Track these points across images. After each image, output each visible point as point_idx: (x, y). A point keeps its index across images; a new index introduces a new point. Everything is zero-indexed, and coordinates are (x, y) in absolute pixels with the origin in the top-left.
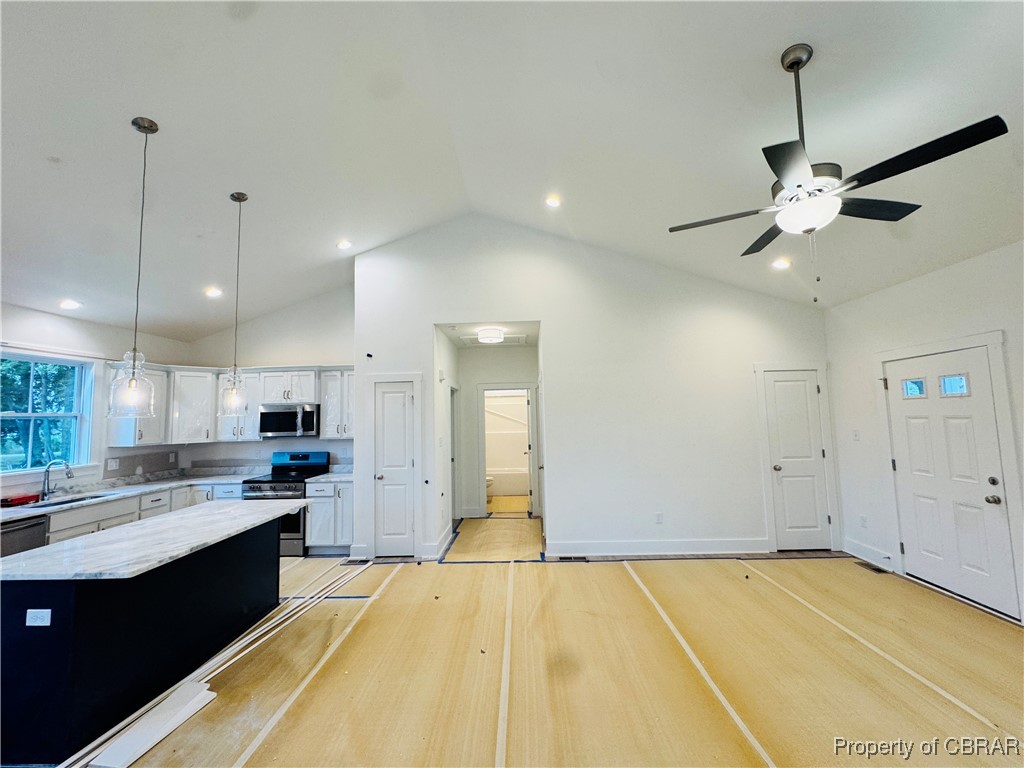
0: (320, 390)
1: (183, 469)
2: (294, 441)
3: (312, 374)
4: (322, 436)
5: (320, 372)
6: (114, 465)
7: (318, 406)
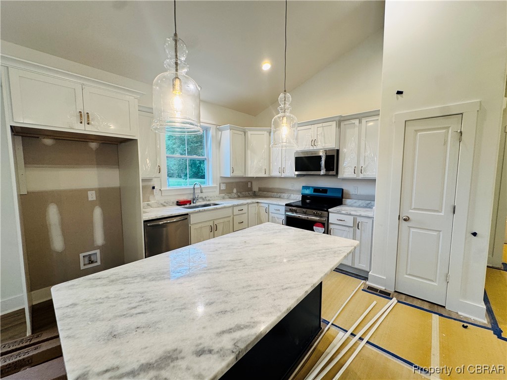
0: (340, 137)
1: (255, 192)
2: (318, 179)
3: (334, 124)
4: (340, 176)
5: (340, 121)
6: (223, 187)
7: (338, 151)
